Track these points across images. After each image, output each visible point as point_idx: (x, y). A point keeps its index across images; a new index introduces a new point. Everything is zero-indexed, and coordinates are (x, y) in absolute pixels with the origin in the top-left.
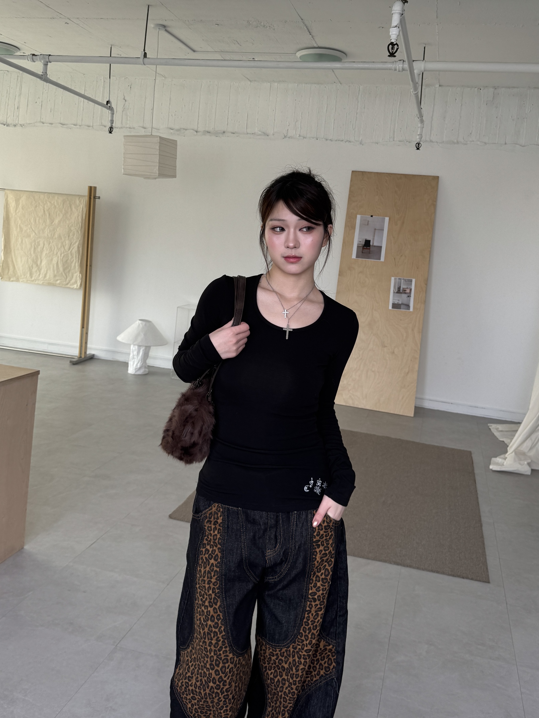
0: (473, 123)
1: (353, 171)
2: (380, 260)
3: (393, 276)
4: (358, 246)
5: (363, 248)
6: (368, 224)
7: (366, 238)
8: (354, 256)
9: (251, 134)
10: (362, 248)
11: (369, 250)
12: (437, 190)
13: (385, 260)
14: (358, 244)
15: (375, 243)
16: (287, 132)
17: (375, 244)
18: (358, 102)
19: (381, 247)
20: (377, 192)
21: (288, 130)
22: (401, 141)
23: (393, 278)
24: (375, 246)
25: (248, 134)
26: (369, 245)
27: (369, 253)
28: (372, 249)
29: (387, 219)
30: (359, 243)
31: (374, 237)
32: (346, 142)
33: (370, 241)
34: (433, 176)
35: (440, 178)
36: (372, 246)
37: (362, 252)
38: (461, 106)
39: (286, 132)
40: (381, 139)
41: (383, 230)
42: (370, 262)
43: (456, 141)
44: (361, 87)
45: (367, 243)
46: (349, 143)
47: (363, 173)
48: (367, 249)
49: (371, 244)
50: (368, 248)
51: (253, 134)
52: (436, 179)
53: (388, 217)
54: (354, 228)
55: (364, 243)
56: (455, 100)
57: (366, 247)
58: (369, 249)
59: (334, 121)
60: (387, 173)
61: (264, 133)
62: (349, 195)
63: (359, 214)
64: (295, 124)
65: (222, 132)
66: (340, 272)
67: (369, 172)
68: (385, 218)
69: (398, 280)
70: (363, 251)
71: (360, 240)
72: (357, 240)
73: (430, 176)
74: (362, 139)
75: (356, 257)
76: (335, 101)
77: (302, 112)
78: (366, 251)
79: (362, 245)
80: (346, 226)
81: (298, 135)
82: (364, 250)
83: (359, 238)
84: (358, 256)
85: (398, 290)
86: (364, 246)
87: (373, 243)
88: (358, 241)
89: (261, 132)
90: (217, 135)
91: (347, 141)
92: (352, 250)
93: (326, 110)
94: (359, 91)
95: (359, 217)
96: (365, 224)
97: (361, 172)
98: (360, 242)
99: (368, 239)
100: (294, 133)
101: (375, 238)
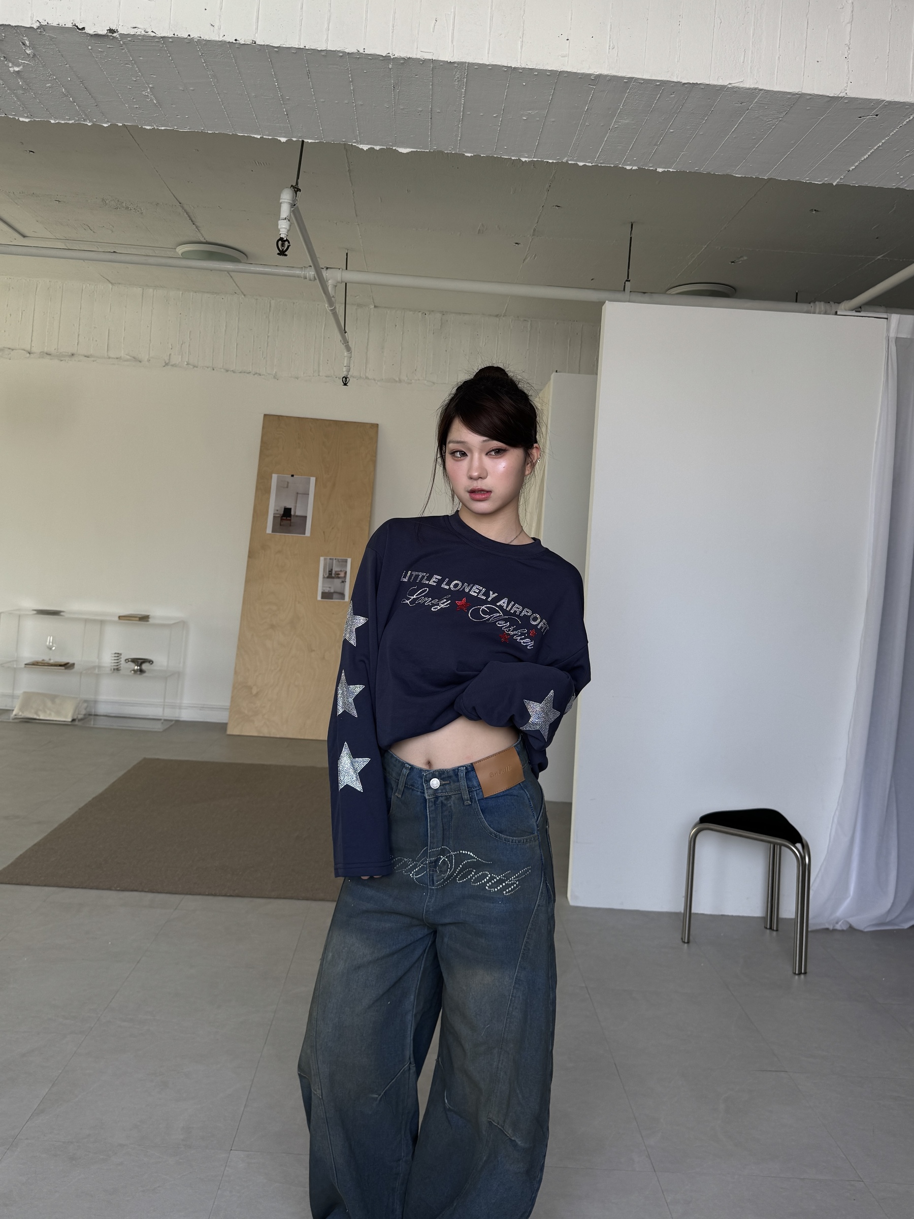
0: (418, 356)
1: (265, 415)
2: (305, 534)
3: (322, 556)
4: (274, 517)
5: (282, 519)
6: (287, 487)
7: (285, 505)
8: (269, 530)
9: (114, 358)
10: (280, 519)
11: (289, 522)
12: (376, 442)
13: (311, 535)
14: (274, 514)
15: (297, 511)
16: (170, 358)
17: (298, 513)
18: (269, 322)
19: (306, 517)
20: (299, 443)
21: (170, 355)
22: (329, 377)
23: (322, 559)
24: (297, 516)
25: (109, 358)
26: (290, 515)
27: (290, 526)
28: (293, 519)
29: (313, 480)
30: (276, 512)
31: (296, 503)
32: (254, 375)
33: (290, 509)
34: (371, 424)
35: (379, 426)
36: (294, 516)
37: (281, 525)
38: (403, 334)
39: (168, 358)
40: (302, 373)
41: (308, 494)
42: (290, 537)
43: (397, 379)
44: (273, 302)
45: (287, 512)
46: (259, 376)
47: (279, 417)
48: (287, 520)
49: (292, 513)
50: (288, 518)
51: (117, 358)
52: (375, 426)
53: (314, 476)
54: (267, 491)
55: (282, 513)
56: (395, 326)
57: (285, 518)
58: (290, 520)
59: (237, 344)
60: (311, 419)
61: (134, 358)
62: (261, 446)
63: (274, 473)
64: (181, 347)
65: (70, 354)
66: (250, 552)
67: (287, 417)
68: (310, 479)
69: (328, 561)
70: (282, 523)
71: (278, 508)
72: (273, 507)
73: (367, 423)
74: (276, 372)
75: (272, 532)
76: (237, 319)
77: (190, 332)
78: (285, 522)
79: (280, 515)
80: (257, 489)
81: (186, 363)
82: (283, 521)
83: (275, 506)
84: (274, 531)
85: (329, 574)
86: (282, 517)
87: (295, 512)
88: (275, 510)
89: (131, 356)
90: (62, 359)
91: (256, 373)
92: (267, 523)
93: (225, 331)
94: (270, 307)
95: (275, 476)
96: (283, 487)
97: (277, 416)
98: (277, 510)
99: (288, 506)
100: (180, 360)
101: (298, 505)
